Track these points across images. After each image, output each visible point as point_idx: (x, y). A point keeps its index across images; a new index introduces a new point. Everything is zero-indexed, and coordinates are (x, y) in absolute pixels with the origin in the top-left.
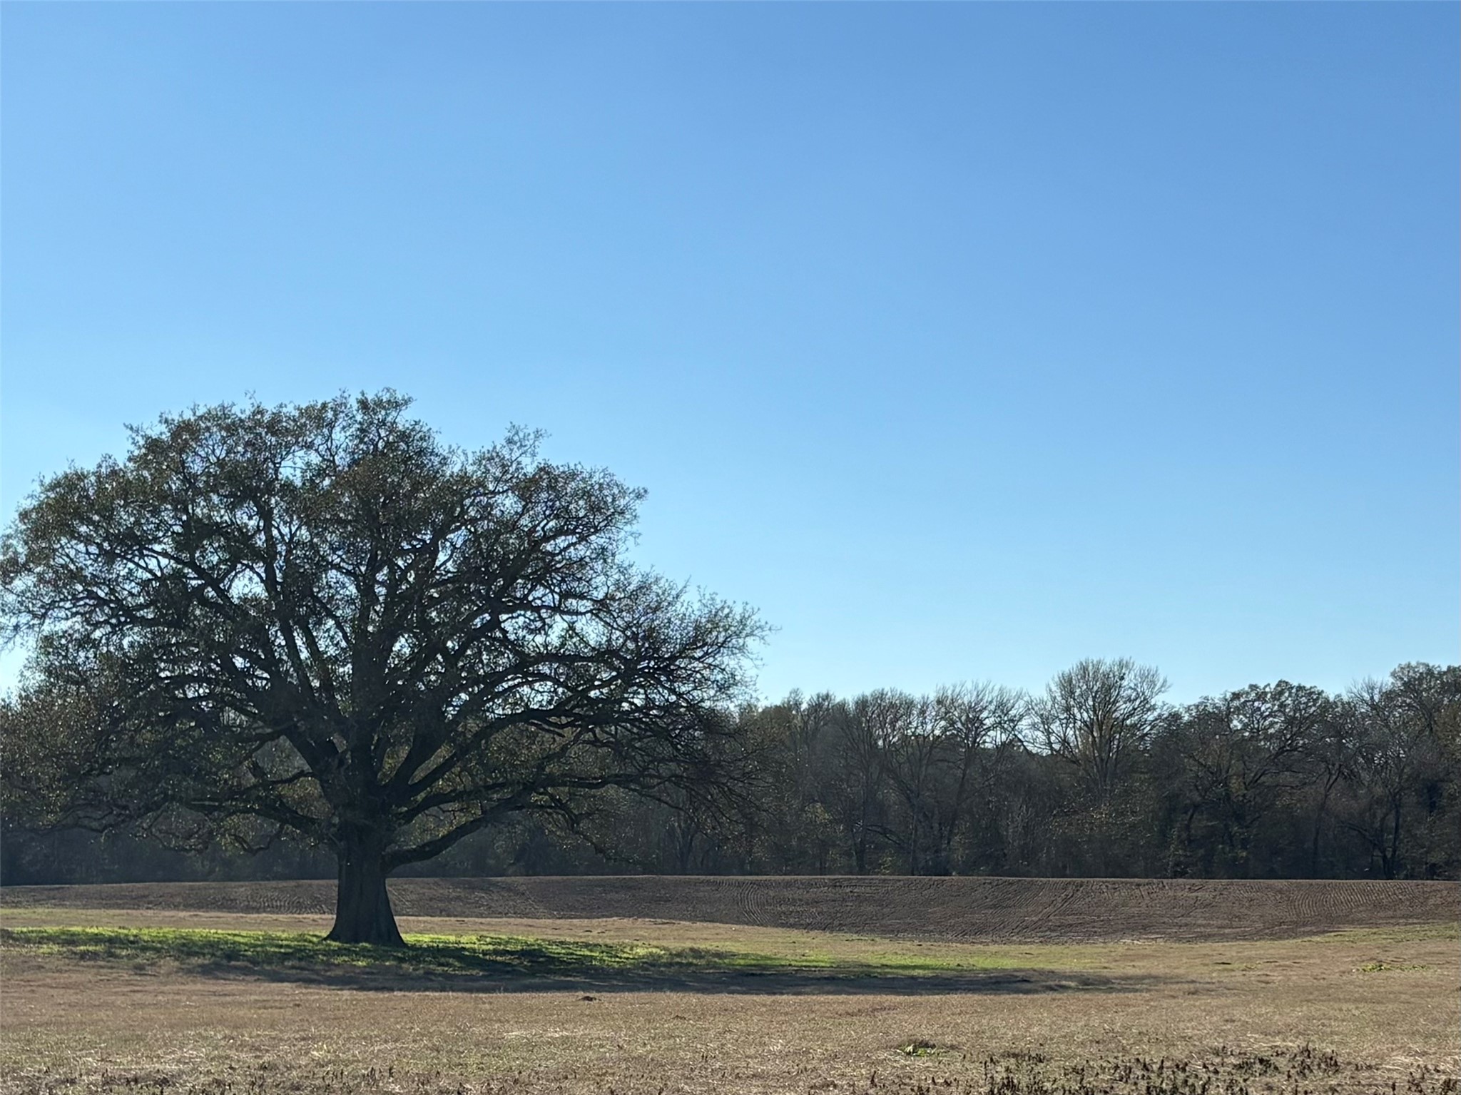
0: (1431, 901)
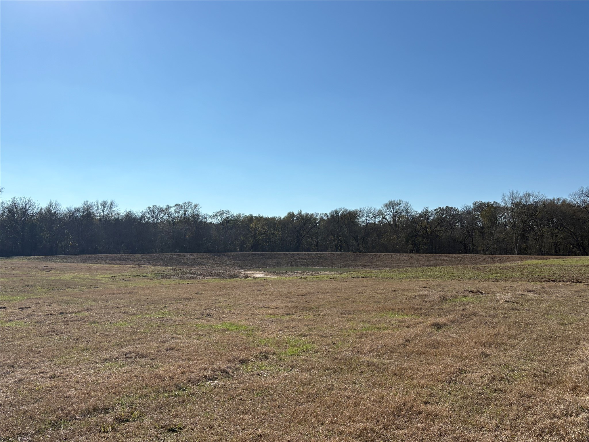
0: (466, 260)
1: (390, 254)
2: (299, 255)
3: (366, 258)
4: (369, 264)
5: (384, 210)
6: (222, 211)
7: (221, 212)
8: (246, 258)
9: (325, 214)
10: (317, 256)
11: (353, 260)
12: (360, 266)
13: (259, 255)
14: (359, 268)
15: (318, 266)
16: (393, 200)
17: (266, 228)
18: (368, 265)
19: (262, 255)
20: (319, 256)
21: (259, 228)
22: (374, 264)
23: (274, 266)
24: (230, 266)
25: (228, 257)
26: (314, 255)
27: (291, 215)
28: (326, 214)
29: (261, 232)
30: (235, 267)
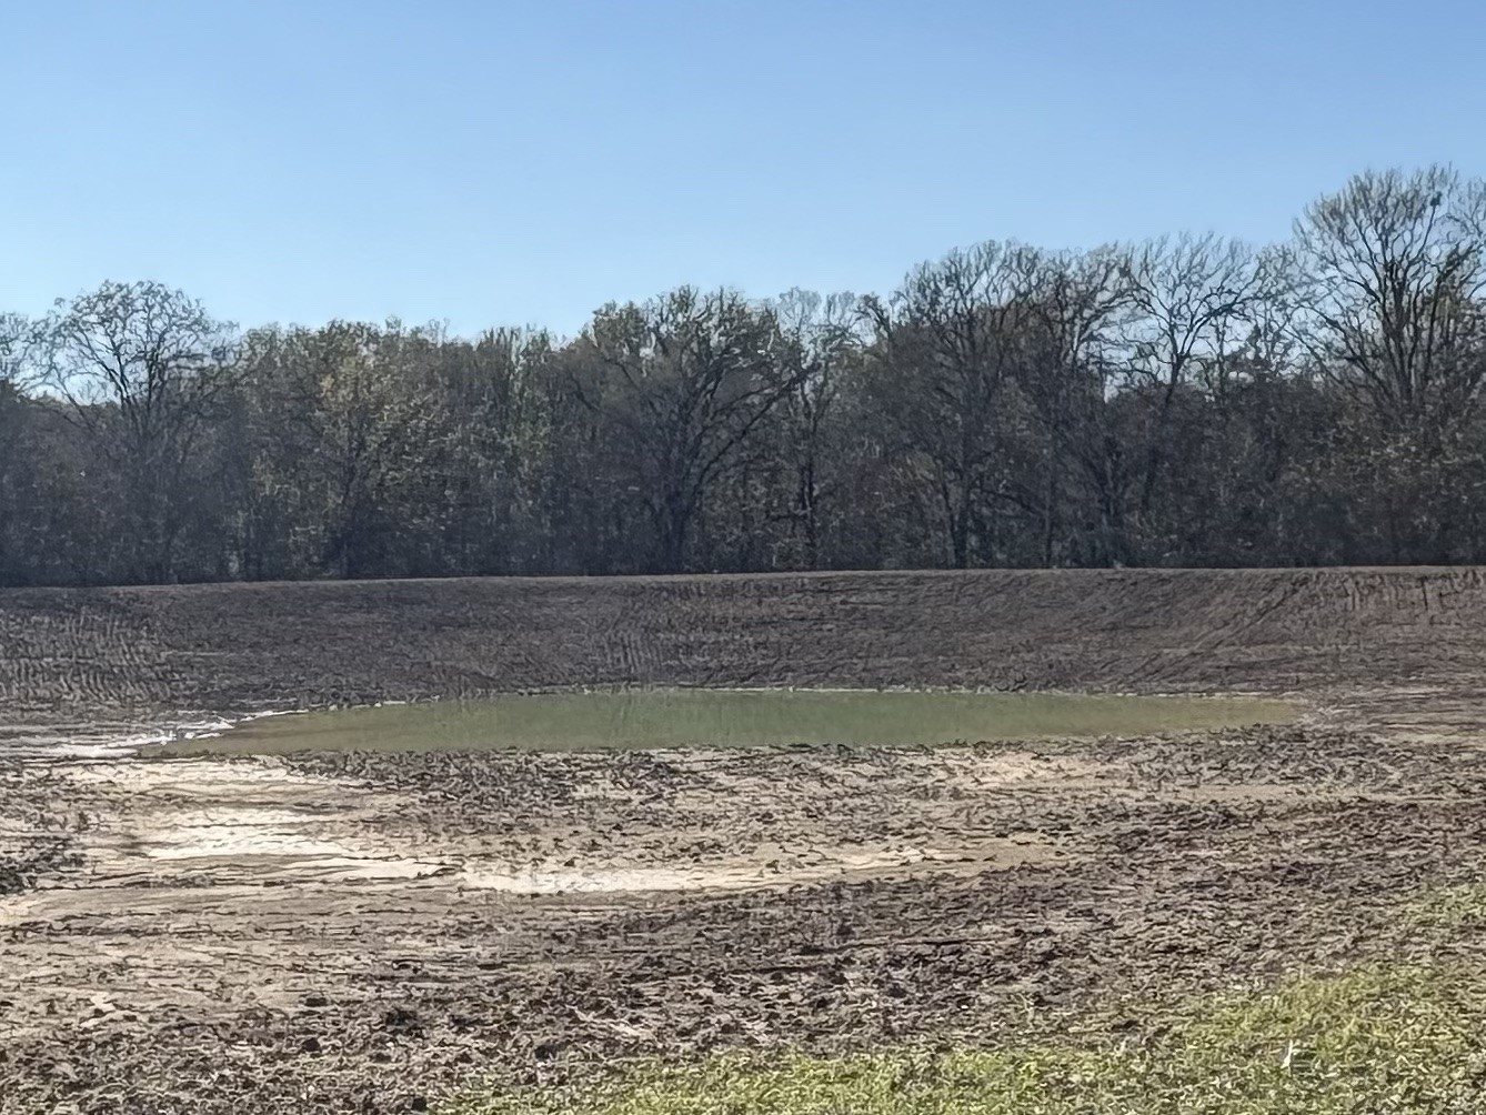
1: (1409, 577)
2: (685, 593)
3: (1217, 609)
4: (1253, 654)
5: (1317, 245)
6: (120, 287)
7: (110, 297)
8: (272, 625)
9: (867, 299)
10: (822, 599)
11: (1114, 627)
12: (1176, 673)
13: (369, 602)
14: (1179, 686)
15: (841, 682)
16: (1380, 170)
17: (436, 402)
18: (1251, 667)
19: (399, 600)
20: (838, 599)
21: (379, 405)
22: (1293, 649)
23: (486, 683)
24: (130, 690)
25: (136, 618)
26: (802, 590)
27: (620, 327)
28: (871, 302)
29: (394, 433)
30: (170, 703)
